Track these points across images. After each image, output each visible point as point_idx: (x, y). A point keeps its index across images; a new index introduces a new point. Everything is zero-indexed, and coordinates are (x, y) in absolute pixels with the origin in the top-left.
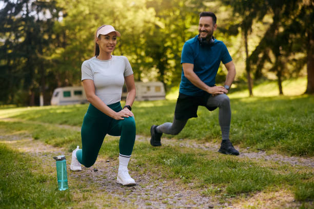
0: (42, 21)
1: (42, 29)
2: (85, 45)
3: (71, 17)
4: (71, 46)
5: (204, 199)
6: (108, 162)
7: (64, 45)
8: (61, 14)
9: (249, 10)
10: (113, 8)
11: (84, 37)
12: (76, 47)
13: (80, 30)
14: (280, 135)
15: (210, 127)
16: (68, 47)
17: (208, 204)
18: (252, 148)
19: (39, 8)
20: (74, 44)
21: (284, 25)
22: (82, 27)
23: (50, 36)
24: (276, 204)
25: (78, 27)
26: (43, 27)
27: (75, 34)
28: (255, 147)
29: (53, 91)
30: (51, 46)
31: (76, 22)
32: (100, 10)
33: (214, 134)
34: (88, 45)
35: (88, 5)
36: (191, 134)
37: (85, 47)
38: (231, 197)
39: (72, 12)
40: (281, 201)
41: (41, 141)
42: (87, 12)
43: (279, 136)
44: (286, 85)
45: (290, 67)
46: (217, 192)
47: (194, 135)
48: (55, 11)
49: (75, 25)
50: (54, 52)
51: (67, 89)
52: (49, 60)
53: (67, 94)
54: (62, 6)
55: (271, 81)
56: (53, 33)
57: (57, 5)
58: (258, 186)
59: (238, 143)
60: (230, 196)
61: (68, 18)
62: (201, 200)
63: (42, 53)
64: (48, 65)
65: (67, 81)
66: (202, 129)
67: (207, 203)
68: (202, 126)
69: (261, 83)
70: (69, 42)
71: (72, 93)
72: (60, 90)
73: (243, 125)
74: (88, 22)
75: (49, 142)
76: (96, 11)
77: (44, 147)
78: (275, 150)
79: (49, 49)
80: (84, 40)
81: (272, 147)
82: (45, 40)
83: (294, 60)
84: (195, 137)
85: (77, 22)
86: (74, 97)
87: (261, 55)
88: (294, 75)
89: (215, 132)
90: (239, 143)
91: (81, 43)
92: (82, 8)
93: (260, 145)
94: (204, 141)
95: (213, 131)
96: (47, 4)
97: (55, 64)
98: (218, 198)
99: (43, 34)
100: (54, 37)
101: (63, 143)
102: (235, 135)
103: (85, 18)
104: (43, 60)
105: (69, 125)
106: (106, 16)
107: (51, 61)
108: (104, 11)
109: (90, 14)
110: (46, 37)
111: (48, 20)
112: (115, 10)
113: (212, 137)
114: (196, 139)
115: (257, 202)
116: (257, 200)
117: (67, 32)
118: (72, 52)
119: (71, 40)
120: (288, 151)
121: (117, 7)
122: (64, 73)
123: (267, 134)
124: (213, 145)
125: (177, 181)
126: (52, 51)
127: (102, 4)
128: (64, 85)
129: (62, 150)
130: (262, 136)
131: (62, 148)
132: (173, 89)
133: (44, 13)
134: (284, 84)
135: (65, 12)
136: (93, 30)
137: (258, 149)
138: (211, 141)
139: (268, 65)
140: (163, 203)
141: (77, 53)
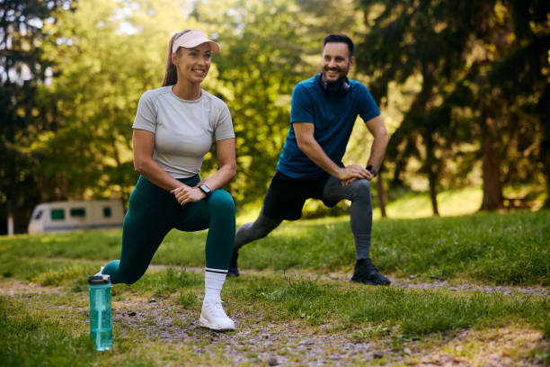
0: (14, 85)
1: (14, 100)
2: (92, 128)
3: (68, 77)
4: (67, 130)
5: (358, 346)
6: (154, 301)
7: (54, 127)
8: (49, 72)
9: (382, 67)
10: (143, 63)
11: (90, 113)
12: (75, 132)
13: (83, 101)
14: (470, 253)
15: (336, 248)
16: (61, 132)
17: (370, 353)
18: (419, 276)
19: (10, 63)
20: (72, 126)
21: (442, 93)
22: (87, 96)
23: (28, 112)
24: (507, 346)
25: (80, 96)
26: (16, 96)
27: (74, 109)
28: (426, 274)
29: (32, 209)
30: (31, 128)
31: (76, 87)
32: (120, 67)
33: (345, 258)
34: (97, 128)
35: (99, 58)
36: (300, 260)
37: (90, 132)
38: (413, 340)
39: (69, 67)
40: (515, 340)
41: (18, 279)
42: (97, 68)
43: (468, 255)
44: (444, 201)
45: (452, 166)
46: (382, 335)
47: (305, 262)
48: (38, 67)
49: (75, 93)
50: (36, 138)
51: (57, 206)
52: (26, 154)
53: (58, 215)
54: (51, 58)
55: (417, 193)
56: (34, 105)
57: (44, 57)
58: (461, 320)
59: (392, 269)
60: (411, 339)
61: (63, 80)
62: (353, 348)
63: (13, 142)
64: (24, 162)
65: (57, 191)
66: (320, 251)
67: (367, 351)
68: (319, 247)
69: (400, 197)
70: (63, 122)
71: (67, 214)
72: (45, 208)
73: (397, 242)
74: (97, 87)
75: (33, 279)
76: (113, 68)
77: (23, 287)
78: (464, 277)
79: (26, 134)
80: (90, 119)
81: (457, 274)
82: (19, 117)
83: (460, 154)
84: (308, 265)
85: (79, 87)
86: (69, 220)
87: (402, 147)
88: (458, 181)
89: (346, 254)
90: (395, 270)
91: (83, 123)
92: (87, 61)
93: (433, 271)
94: (326, 270)
95: (341, 253)
96: (24, 55)
97: (37, 162)
98: (388, 344)
99: (16, 107)
100: (35, 112)
101: (61, 279)
102: (382, 257)
103: (92, 80)
104: (15, 153)
105: (67, 257)
106: (130, 76)
107: (29, 155)
108: (127, 69)
109: (103, 72)
110: (21, 113)
111: (26, 83)
112: (147, 66)
113: (342, 262)
114: (311, 268)
115: (468, 345)
116: (468, 342)
117: (60, 104)
118: (69, 140)
119: (68, 119)
120: (488, 277)
121: (149, 61)
122: (53, 176)
123: (444, 252)
124: (343, 276)
125: (296, 322)
126: (31, 137)
127: (123, 56)
128: (52, 199)
129: (60, 290)
130: (435, 255)
131: (60, 288)
132: (247, 207)
133: (19, 71)
134: (440, 197)
135: (56, 69)
136: (106, 100)
137: (432, 278)
138: (339, 269)
139: (413, 164)
140: (279, 354)
141: (77, 142)
